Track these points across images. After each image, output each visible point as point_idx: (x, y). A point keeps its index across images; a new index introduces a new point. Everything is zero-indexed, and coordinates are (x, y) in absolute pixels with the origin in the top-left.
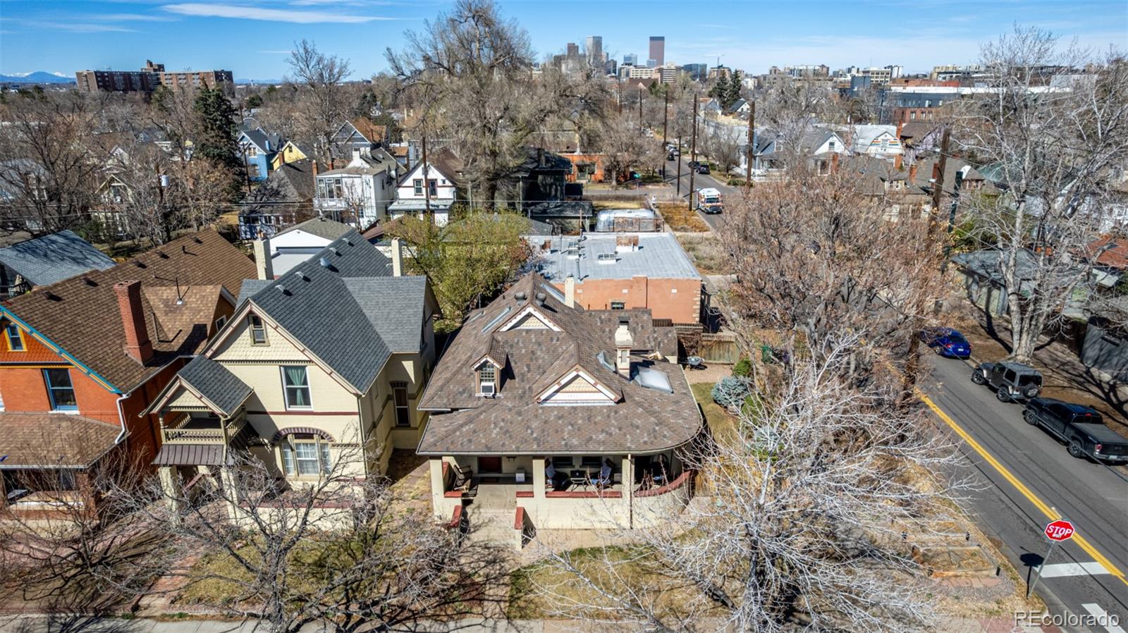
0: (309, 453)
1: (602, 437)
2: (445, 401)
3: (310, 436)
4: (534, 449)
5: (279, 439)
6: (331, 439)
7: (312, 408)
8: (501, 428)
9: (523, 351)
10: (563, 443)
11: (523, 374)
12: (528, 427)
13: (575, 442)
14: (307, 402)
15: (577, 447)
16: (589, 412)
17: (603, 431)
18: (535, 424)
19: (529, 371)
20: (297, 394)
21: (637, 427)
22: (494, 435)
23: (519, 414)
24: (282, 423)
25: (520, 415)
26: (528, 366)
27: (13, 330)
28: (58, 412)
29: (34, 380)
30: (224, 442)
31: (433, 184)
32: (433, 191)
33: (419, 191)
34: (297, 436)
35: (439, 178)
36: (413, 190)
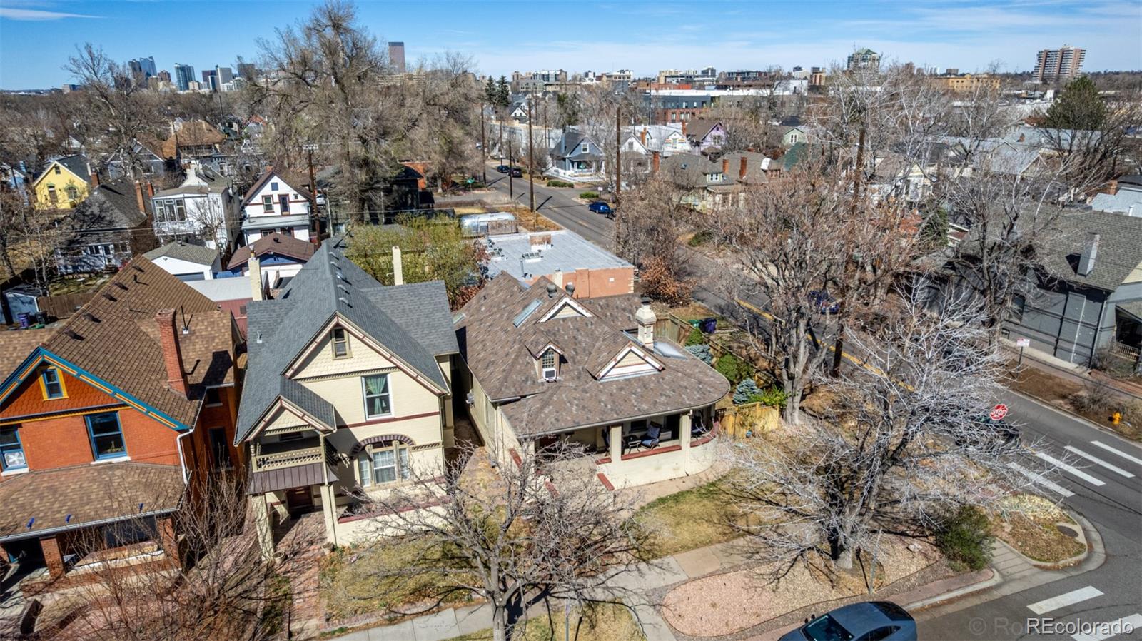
0: (385, 460)
1: (663, 399)
2: (513, 390)
3: (388, 443)
4: (614, 418)
5: (358, 451)
6: (410, 442)
7: (393, 414)
8: (577, 405)
9: (566, 337)
10: (636, 409)
11: (572, 357)
12: (600, 402)
13: (645, 406)
14: (386, 409)
15: (648, 411)
16: (641, 381)
17: (661, 395)
18: (604, 398)
19: (577, 354)
20: (377, 403)
21: (686, 388)
22: (575, 412)
23: (585, 391)
24: (361, 435)
25: (587, 393)
26: (575, 350)
27: (50, 376)
28: (103, 460)
29: (75, 430)
30: (322, 459)
31: (284, 201)
32: (285, 207)
33: (269, 208)
34: (377, 444)
35: (291, 193)
36: (262, 208)
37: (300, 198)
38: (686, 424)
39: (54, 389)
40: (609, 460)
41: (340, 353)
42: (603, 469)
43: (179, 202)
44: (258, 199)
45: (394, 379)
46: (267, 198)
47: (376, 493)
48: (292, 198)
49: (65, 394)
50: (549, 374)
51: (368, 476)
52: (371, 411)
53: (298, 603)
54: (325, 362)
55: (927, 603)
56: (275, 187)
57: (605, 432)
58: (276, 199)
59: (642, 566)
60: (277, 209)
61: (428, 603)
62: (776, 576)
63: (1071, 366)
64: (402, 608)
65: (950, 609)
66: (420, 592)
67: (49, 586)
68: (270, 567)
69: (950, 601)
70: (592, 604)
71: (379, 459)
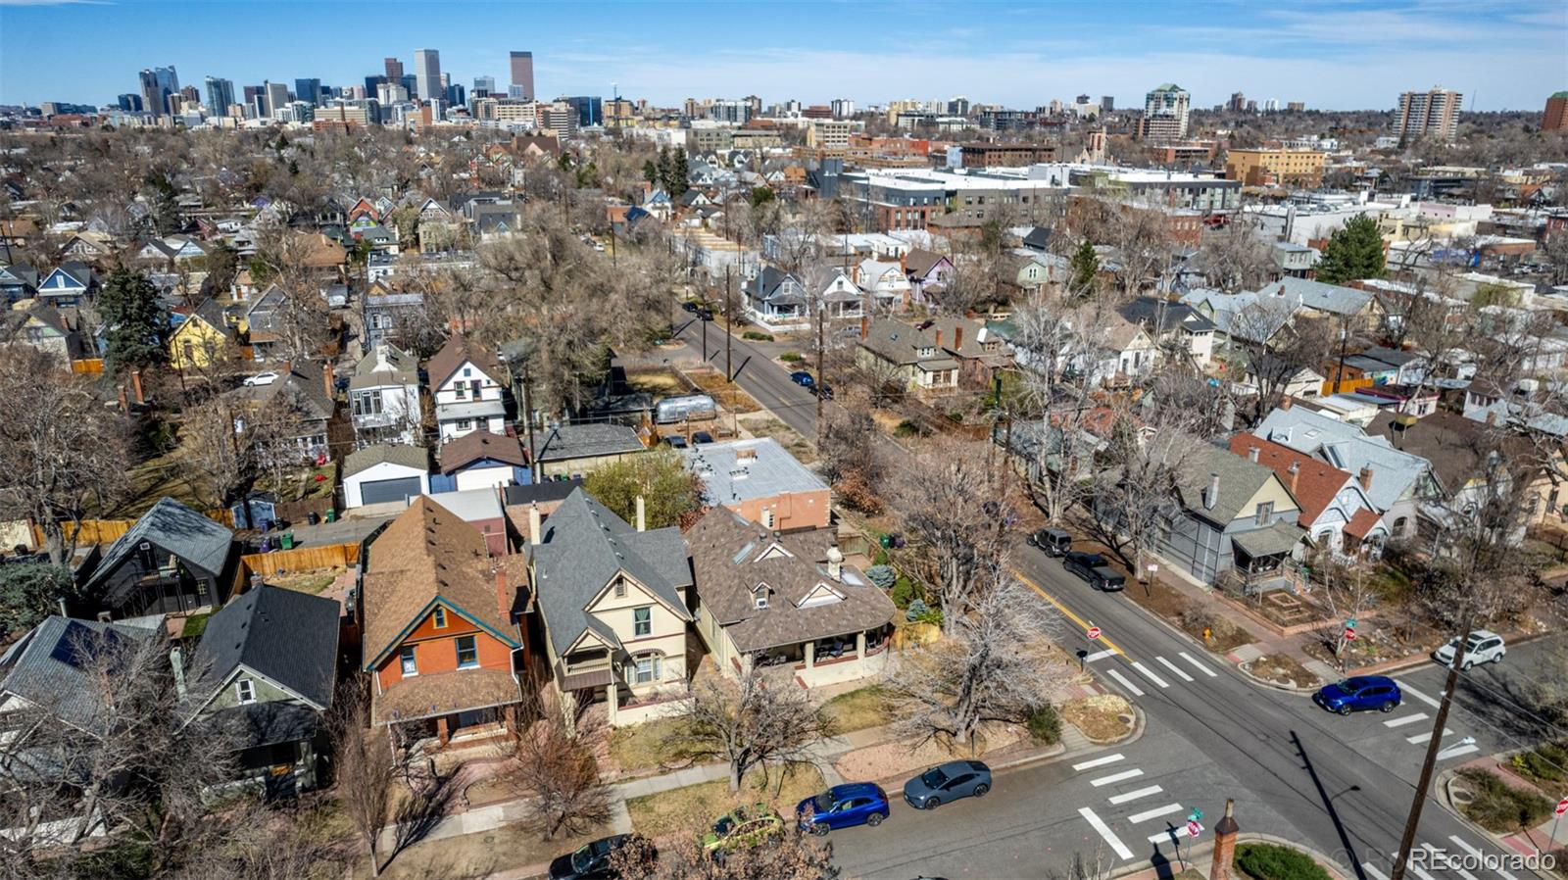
0: (645, 667)
1: (845, 623)
2: (735, 615)
3: (648, 655)
4: (808, 637)
5: (627, 660)
6: (663, 654)
7: (652, 634)
8: (782, 627)
9: (774, 574)
10: (825, 630)
11: (778, 590)
12: (799, 624)
13: (830, 628)
14: (647, 629)
15: (833, 631)
16: (829, 607)
17: (842, 619)
18: (801, 621)
19: (782, 587)
20: (643, 626)
21: (862, 614)
22: (781, 633)
23: (788, 616)
24: (631, 649)
25: (789, 618)
26: (780, 584)
27: (439, 613)
28: (463, 668)
29: (449, 646)
30: (610, 667)
31: (476, 387)
32: (477, 393)
33: (460, 394)
34: (639, 656)
35: (483, 378)
36: (454, 394)
37: (493, 383)
38: (861, 640)
39: (440, 621)
40: (804, 667)
41: (620, 594)
42: (798, 673)
45: (652, 610)
46: (459, 384)
47: (640, 691)
48: (484, 384)
49: (446, 625)
50: (762, 603)
51: (633, 677)
52: (638, 633)
53: (599, 762)
54: (610, 600)
55: (1009, 764)
56: (467, 373)
57: (802, 646)
58: (468, 385)
59: (827, 740)
60: (469, 395)
61: (686, 762)
62: (914, 747)
63: (1201, 584)
64: (669, 765)
65: (1023, 768)
66: (680, 755)
67: (440, 749)
68: (574, 740)
69: (1025, 764)
70: (792, 763)
71: (641, 666)
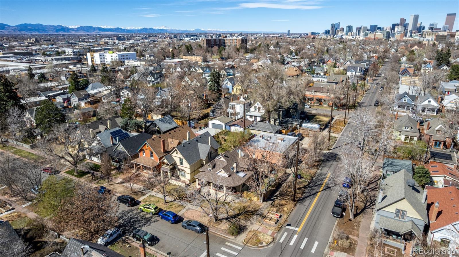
3: (183, 170)
5: (179, 170)
6: (186, 172)
7: (184, 166)
24: (180, 167)
28: (151, 158)
29: (149, 152)
30: (169, 168)
31: (259, 108)
32: (259, 110)
33: (256, 109)
35: (261, 107)
36: (254, 109)
37: (263, 109)
38: (225, 188)
39: (147, 146)
40: (211, 189)
43: (234, 105)
44: (253, 107)
45: (183, 160)
46: (255, 107)
47: (181, 178)
48: (261, 108)
49: (148, 148)
50: (209, 169)
51: (180, 175)
52: (181, 164)
54: (175, 154)
56: (258, 104)
58: (257, 108)
60: (257, 110)
70: (182, 205)
71: (182, 173)
